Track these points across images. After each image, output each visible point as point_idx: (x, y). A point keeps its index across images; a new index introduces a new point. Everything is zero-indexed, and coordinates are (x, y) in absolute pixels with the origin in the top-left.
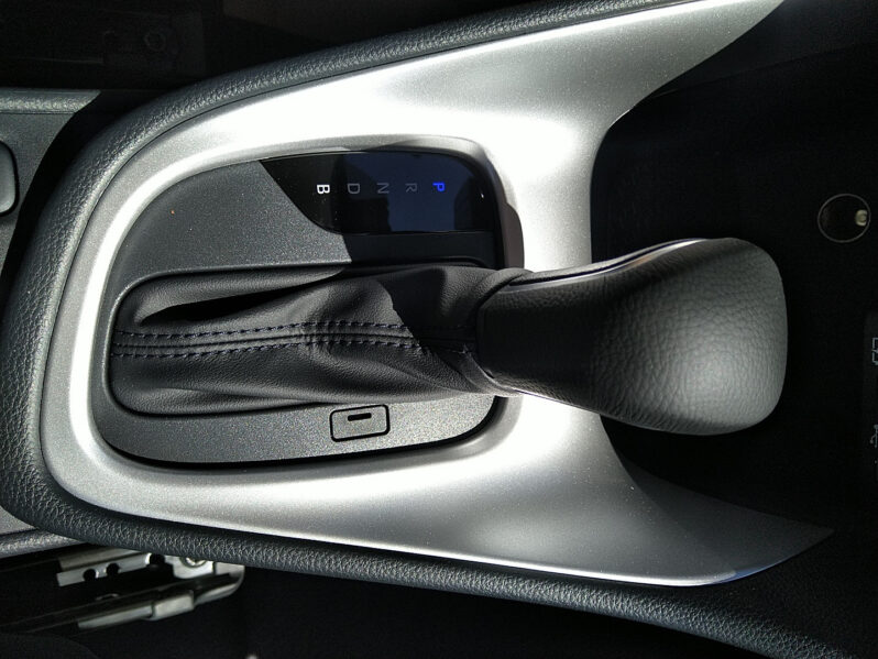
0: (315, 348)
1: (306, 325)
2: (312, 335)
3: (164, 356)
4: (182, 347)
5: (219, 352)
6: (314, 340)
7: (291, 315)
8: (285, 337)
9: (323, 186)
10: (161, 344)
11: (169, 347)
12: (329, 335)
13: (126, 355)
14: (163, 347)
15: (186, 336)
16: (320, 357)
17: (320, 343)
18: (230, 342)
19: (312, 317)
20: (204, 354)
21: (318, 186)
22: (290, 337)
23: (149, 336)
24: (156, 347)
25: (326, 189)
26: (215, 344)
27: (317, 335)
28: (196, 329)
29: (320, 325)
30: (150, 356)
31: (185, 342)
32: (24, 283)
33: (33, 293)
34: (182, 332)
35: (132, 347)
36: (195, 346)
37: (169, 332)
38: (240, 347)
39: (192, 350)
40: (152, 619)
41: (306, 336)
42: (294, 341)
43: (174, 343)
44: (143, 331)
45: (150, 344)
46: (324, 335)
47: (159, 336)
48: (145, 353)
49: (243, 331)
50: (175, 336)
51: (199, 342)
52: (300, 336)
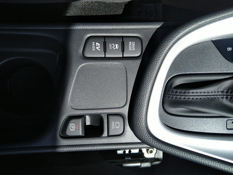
0: (224, 99)
1: (222, 92)
2: (224, 95)
3: (181, 98)
4: (186, 96)
5: (197, 98)
6: (225, 97)
7: (218, 88)
8: (216, 95)
9: (229, 48)
10: (180, 94)
11: (183, 96)
12: (230, 95)
13: (169, 97)
14: (181, 95)
15: (188, 93)
16: (226, 102)
17: (227, 98)
18: (201, 96)
19: (224, 89)
20: (193, 99)
21: (228, 48)
22: (217, 95)
23: (176, 92)
24: (178, 95)
25: (230, 49)
26: (196, 96)
27: (226, 95)
28: (192, 91)
29: (227, 92)
30: (176, 98)
31: (188, 95)
32: (146, 75)
33: (148, 78)
34: (187, 91)
35: (171, 95)
36: (190, 96)
37: (183, 91)
38: (203, 97)
39: (190, 97)
40: (140, 167)
41: (222, 95)
42: (218, 96)
43: (185, 94)
44: (175, 90)
45: (177, 94)
46: (228, 95)
47: (180, 92)
48: (175, 97)
49: (204, 92)
50: (185, 93)
51: (192, 95)
52: (220, 95)
